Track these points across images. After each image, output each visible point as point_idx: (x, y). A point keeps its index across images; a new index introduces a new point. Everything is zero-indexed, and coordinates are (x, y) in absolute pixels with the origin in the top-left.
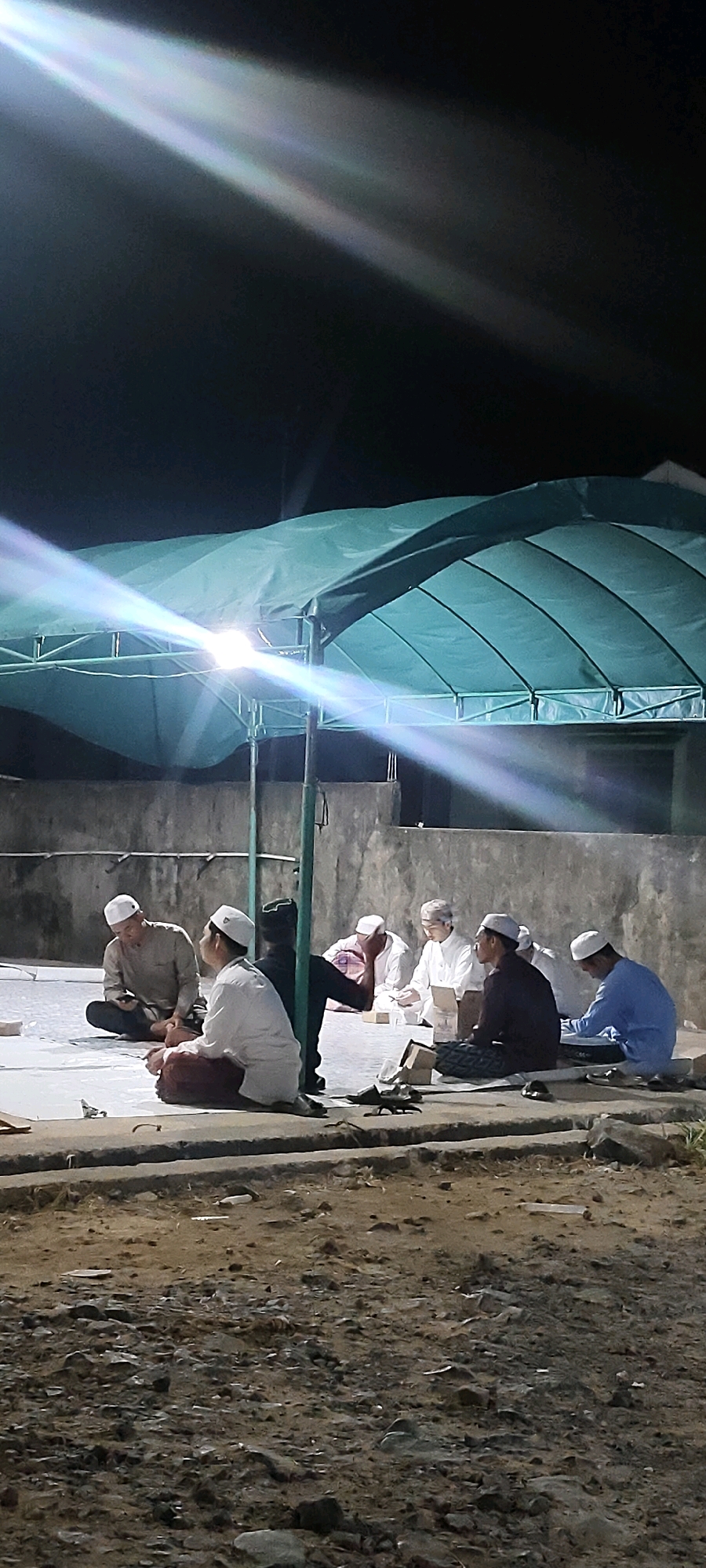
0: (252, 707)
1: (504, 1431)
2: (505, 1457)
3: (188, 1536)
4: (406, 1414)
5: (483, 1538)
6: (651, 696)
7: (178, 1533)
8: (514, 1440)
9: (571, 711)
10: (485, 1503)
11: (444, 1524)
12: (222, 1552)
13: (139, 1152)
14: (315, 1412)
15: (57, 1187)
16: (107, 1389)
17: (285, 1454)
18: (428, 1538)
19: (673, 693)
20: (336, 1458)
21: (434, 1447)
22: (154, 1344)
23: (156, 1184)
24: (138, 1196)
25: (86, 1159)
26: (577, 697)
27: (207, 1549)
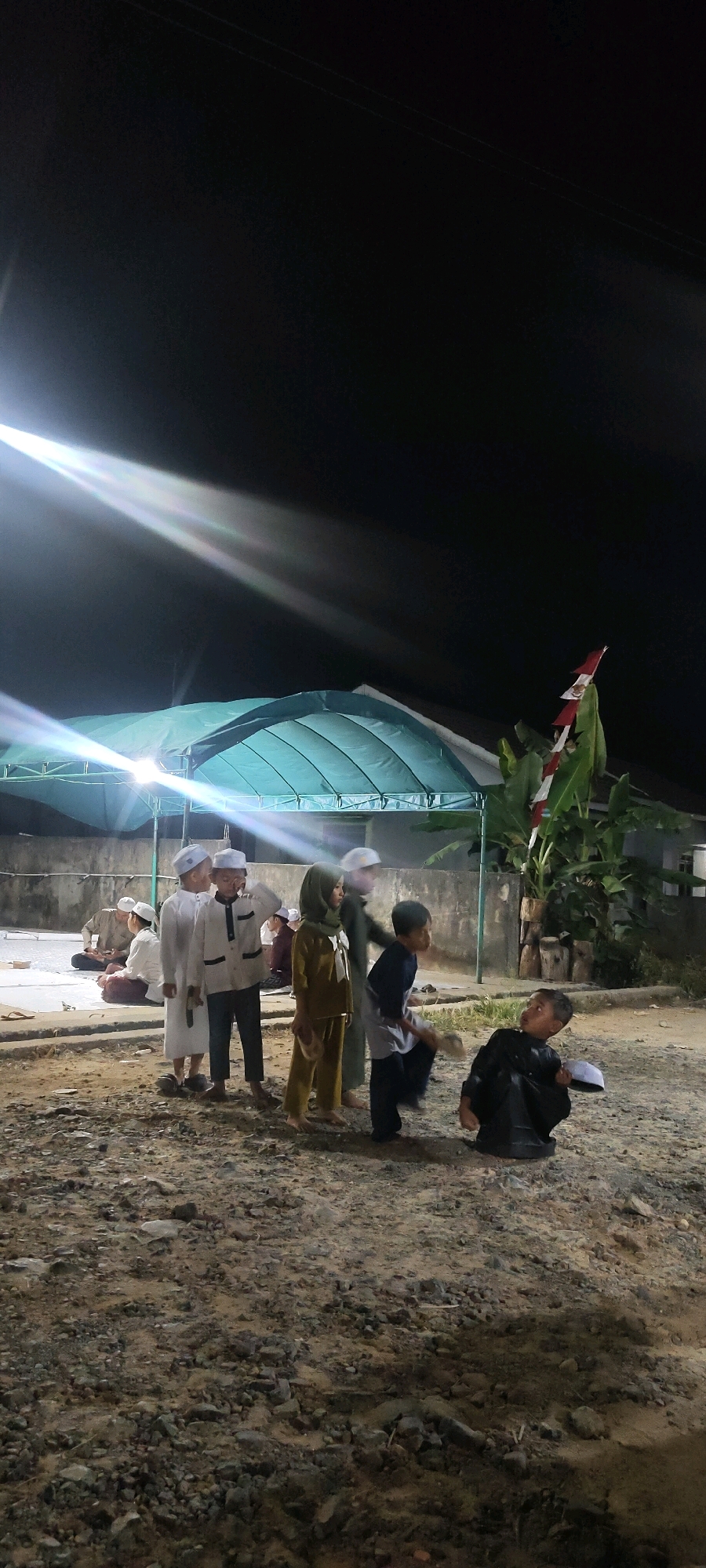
0: (155, 800)
1: (279, 1166)
2: (280, 1179)
3: (117, 1225)
4: (230, 1159)
5: (269, 1220)
6: (356, 799)
7: (111, 1223)
8: (285, 1170)
9: (317, 806)
10: (270, 1203)
11: (249, 1214)
12: (135, 1232)
13: (93, 1028)
14: (183, 1159)
15: (49, 1047)
16: (75, 1151)
17: (168, 1181)
18: (241, 1221)
19: (367, 797)
20: (194, 1182)
21: (244, 1175)
22: (99, 1127)
23: (100, 1044)
24: (92, 1051)
25: (64, 1032)
26: (319, 798)
27: (126, 1231)
